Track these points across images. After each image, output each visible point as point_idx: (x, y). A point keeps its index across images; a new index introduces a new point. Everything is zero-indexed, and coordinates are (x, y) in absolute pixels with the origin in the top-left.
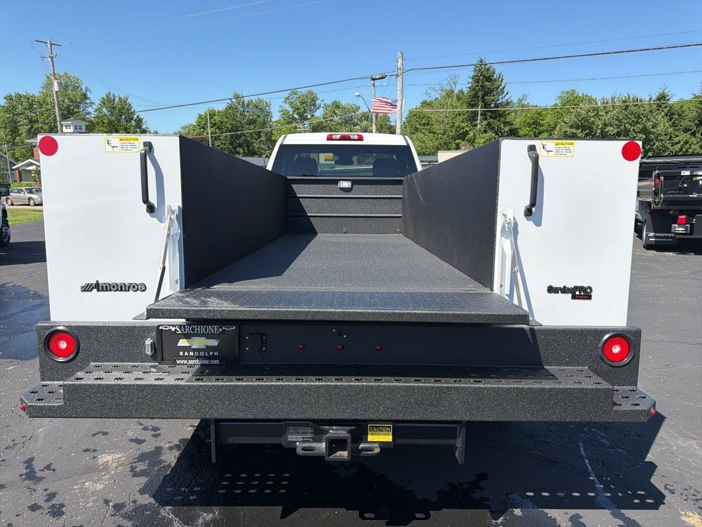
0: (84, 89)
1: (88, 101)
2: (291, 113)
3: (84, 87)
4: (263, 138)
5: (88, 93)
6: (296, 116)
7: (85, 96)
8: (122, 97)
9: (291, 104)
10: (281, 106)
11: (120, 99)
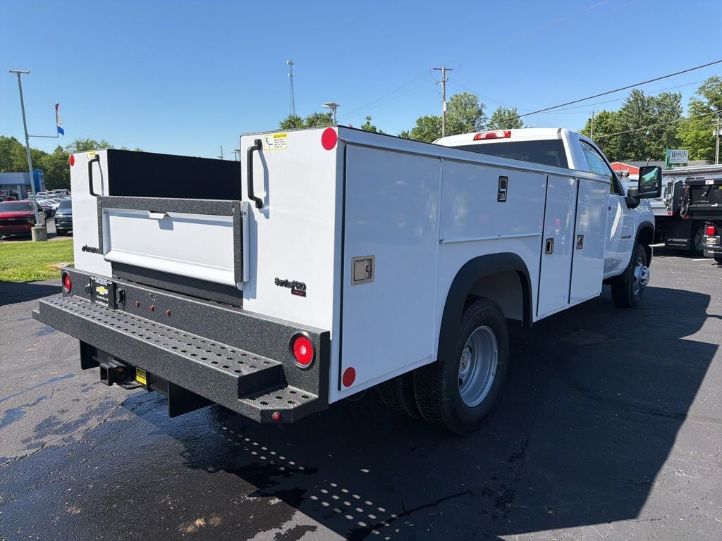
0: (480, 106)
1: (482, 117)
2: (705, 105)
3: (479, 103)
4: (664, 138)
5: (483, 109)
6: (712, 108)
7: (480, 113)
8: (511, 110)
9: (707, 94)
10: (691, 99)
11: (509, 112)
